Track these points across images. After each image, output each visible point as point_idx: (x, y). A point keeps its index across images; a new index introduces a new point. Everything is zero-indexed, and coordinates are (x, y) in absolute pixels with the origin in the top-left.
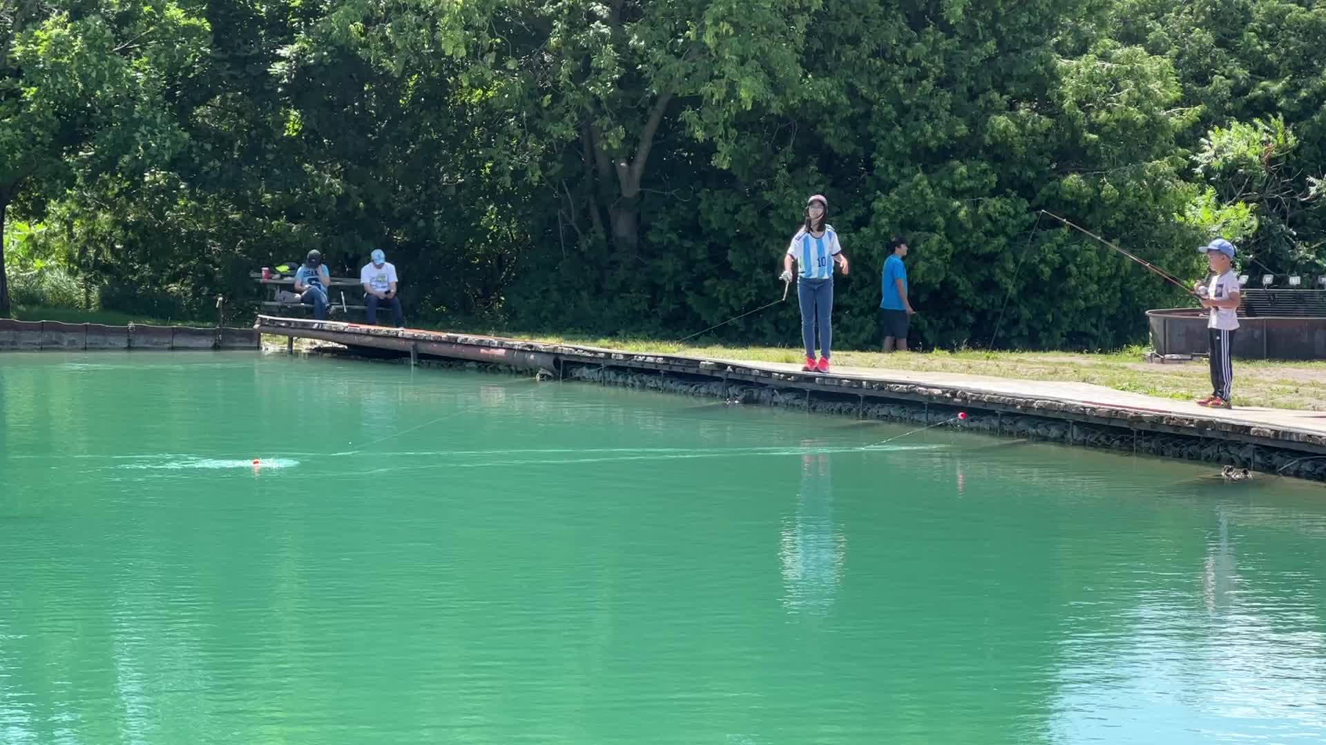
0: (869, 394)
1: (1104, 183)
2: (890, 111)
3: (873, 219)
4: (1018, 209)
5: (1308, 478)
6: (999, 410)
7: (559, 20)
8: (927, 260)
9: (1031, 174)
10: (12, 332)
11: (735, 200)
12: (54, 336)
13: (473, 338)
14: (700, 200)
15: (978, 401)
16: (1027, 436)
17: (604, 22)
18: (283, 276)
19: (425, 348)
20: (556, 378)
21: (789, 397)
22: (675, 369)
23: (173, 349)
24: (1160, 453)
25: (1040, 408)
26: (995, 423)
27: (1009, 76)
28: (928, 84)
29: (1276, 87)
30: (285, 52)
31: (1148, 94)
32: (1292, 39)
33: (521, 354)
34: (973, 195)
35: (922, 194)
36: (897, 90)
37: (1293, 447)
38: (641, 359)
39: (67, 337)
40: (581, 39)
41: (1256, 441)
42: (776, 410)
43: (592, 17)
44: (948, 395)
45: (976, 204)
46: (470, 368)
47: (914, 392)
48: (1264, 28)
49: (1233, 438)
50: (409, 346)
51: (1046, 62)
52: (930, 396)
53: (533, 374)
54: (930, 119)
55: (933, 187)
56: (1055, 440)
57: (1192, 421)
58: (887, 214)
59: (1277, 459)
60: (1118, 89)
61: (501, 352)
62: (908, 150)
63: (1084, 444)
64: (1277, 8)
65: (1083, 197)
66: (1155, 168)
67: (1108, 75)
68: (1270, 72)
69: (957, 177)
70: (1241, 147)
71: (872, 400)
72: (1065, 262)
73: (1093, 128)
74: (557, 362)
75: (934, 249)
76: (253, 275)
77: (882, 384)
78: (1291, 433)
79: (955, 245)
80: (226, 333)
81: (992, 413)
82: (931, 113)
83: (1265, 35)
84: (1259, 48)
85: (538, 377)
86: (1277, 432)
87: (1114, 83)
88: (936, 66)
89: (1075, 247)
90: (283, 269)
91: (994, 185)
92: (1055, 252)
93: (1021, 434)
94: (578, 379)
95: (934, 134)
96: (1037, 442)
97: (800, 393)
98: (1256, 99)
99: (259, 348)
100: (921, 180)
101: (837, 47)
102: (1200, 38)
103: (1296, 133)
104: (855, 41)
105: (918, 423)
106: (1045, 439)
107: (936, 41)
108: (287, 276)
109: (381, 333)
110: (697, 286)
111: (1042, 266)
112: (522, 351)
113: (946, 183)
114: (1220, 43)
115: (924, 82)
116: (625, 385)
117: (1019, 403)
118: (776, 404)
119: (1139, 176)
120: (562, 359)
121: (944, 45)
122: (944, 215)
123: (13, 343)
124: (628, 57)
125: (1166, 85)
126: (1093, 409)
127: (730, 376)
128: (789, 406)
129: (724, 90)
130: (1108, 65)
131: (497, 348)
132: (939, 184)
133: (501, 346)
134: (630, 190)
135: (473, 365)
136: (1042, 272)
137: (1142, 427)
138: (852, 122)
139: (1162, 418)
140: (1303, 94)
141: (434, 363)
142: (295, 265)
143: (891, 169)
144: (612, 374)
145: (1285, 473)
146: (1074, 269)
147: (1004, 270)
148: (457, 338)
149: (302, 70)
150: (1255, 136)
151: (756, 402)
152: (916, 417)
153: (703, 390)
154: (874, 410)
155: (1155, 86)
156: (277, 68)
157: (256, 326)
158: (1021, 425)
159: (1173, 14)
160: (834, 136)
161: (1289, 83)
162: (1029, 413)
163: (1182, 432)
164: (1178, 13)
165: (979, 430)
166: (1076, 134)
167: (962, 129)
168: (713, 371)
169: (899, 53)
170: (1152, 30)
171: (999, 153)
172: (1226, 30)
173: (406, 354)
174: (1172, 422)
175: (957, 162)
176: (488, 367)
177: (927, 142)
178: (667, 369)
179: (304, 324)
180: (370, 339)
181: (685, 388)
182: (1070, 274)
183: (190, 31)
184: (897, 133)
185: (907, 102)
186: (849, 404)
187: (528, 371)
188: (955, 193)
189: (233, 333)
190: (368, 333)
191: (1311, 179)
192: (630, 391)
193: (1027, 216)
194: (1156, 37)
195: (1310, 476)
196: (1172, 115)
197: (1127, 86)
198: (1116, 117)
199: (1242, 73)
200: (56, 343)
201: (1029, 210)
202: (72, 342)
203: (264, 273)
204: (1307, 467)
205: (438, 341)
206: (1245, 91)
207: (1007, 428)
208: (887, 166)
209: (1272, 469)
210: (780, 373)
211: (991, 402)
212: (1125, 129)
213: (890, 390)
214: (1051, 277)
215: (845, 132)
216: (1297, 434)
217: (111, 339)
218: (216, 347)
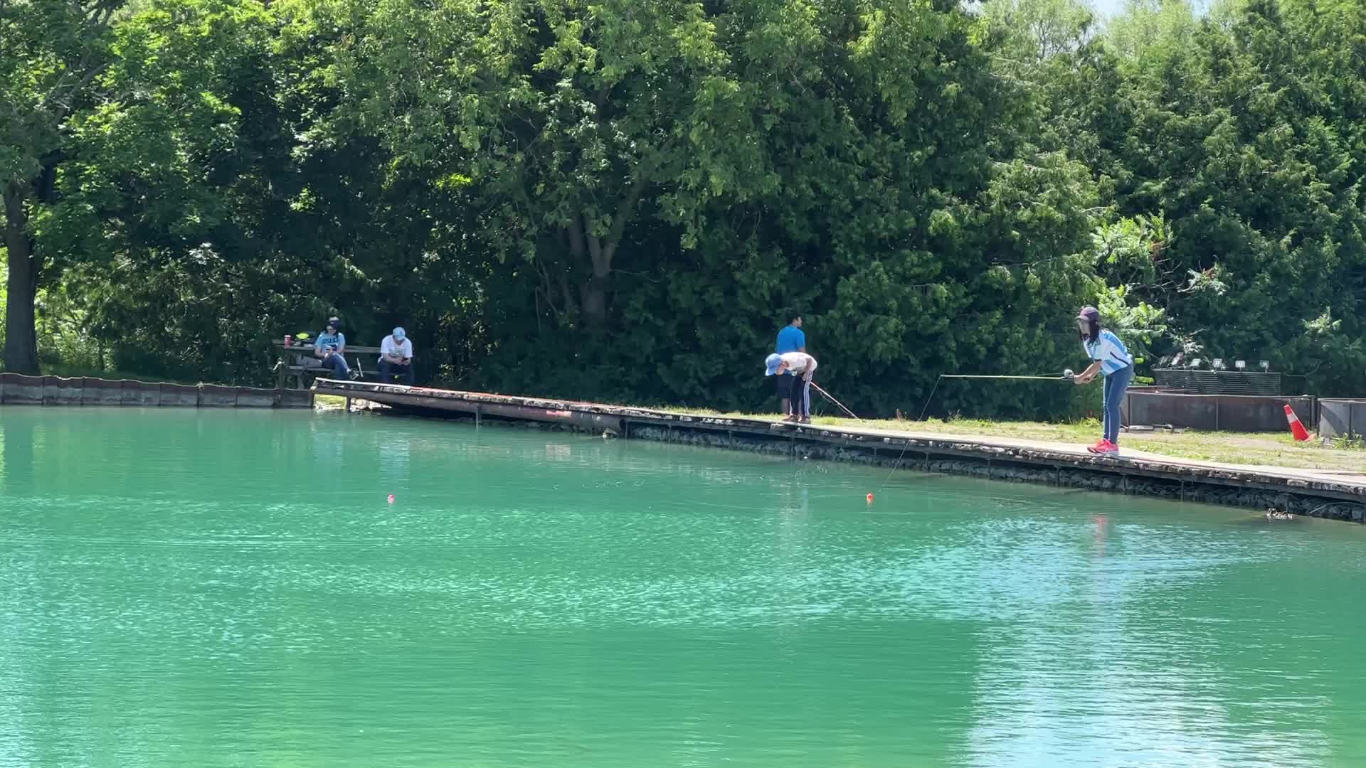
0: (934, 451)
1: (1028, 273)
2: (847, 205)
3: (839, 303)
4: (958, 294)
5: (1333, 518)
6: (1056, 465)
7: (552, 115)
8: (886, 341)
9: (966, 265)
10: (96, 389)
11: (702, 282)
12: (133, 394)
13: (539, 401)
14: (670, 282)
15: (1038, 457)
16: (1082, 486)
17: (592, 117)
18: (303, 342)
19: (489, 410)
20: (622, 437)
21: (855, 454)
22: (744, 430)
23: (236, 406)
24: (1201, 500)
25: (1096, 464)
26: (1052, 475)
27: (946, 175)
28: (878, 182)
29: (1157, 187)
30: (303, 137)
31: (1067, 195)
32: (1170, 144)
33: (587, 416)
34: (922, 282)
35: (878, 279)
36: (852, 187)
37: (1325, 495)
38: (709, 421)
39: (144, 395)
40: (572, 132)
41: (1292, 490)
42: (841, 464)
43: (580, 113)
44: (1011, 453)
45: (925, 291)
46: (533, 428)
47: (979, 450)
48: (1144, 132)
49: (1271, 488)
50: (474, 408)
51: (980, 163)
52: (994, 454)
53: (601, 433)
54: (882, 213)
55: (887, 273)
56: (1107, 490)
57: (1235, 474)
58: (851, 299)
59: (1306, 505)
60: (1042, 190)
61: (567, 414)
62: (864, 240)
63: (1134, 493)
64: (1157, 115)
65: (1008, 285)
66: (1074, 261)
67: (1035, 177)
68: (1152, 174)
69: (908, 265)
70: (1134, 242)
71: (936, 457)
72: (998, 344)
73: (1019, 225)
74: (623, 424)
75: (892, 332)
76: (275, 341)
77: (948, 444)
78: (1323, 484)
79: (908, 326)
80: (285, 393)
81: (1051, 468)
82: (882, 207)
83: (1145, 138)
84: (1140, 150)
85: (604, 436)
86: (1310, 483)
87: (1040, 184)
88: (884, 166)
89: (1006, 329)
90: (303, 336)
91: (939, 271)
92: (990, 333)
93: (1075, 485)
94: (642, 438)
95: (886, 226)
96: (1090, 491)
97: (868, 451)
98: (1140, 197)
99: (312, 407)
100: (878, 266)
101: (797, 145)
102: (1087, 140)
103: (1174, 228)
104: (812, 139)
105: (981, 476)
106: (1098, 489)
107: (884, 144)
108: (308, 343)
109: (445, 396)
110: (666, 357)
111: (978, 346)
112: (589, 412)
113: (898, 269)
114: (1105, 144)
115: (875, 181)
116: (689, 443)
117: (1077, 460)
118: (842, 460)
119: (1060, 269)
120: (629, 420)
121: (891, 146)
122: (897, 299)
123: (96, 399)
124: (613, 150)
125: (1085, 187)
126: (1146, 465)
127: (800, 436)
128: (854, 461)
129: (698, 179)
130: (1034, 168)
131: (563, 410)
132: (892, 269)
133: (567, 408)
134: (602, 270)
135: (534, 424)
136: (979, 351)
137: (1191, 480)
138: (811, 214)
139: (1208, 472)
140: (1181, 194)
141: (496, 422)
142: (314, 333)
143: (849, 256)
144: (677, 433)
145: (1313, 515)
146: (1005, 349)
147: (948, 349)
148: (522, 401)
149: (319, 155)
150: (1138, 230)
151: (823, 458)
152: (978, 471)
153: (769, 448)
154: (936, 465)
155: (1074, 187)
156: (297, 151)
157: (313, 388)
158: (1076, 478)
159: (1063, 116)
160: (796, 227)
161: (1168, 183)
162: (1086, 467)
163: (1226, 483)
164: (1067, 115)
165: (1037, 482)
166: (1004, 229)
167: (911, 222)
168: (782, 432)
169: (851, 154)
170: (1043, 131)
171: (939, 244)
172: (1110, 133)
173: (471, 415)
174: (1216, 475)
175: (907, 252)
176: (551, 426)
177: (879, 233)
178: (735, 429)
179: (365, 386)
180: (433, 400)
181: (751, 447)
182: (1002, 355)
183: (223, 117)
184: (855, 224)
185: (860, 197)
186: (912, 461)
187: (596, 431)
188: (905, 279)
189: (291, 393)
190: (431, 396)
191: (1192, 272)
192: (694, 448)
193: (965, 300)
194: (1048, 137)
195: (1335, 517)
196: (1090, 213)
197: (1049, 188)
198: (1039, 215)
199: (1126, 174)
200: (135, 400)
201: (966, 295)
202: (148, 399)
203: (286, 340)
204: (1333, 510)
205: (504, 403)
206: (1129, 190)
207: (1063, 480)
208: (845, 253)
209: (1303, 512)
210: (849, 434)
211: (1051, 458)
212: (1048, 226)
213: (956, 449)
214: (986, 356)
215: (805, 221)
216: (1328, 485)
217: (184, 397)
218: (275, 406)
